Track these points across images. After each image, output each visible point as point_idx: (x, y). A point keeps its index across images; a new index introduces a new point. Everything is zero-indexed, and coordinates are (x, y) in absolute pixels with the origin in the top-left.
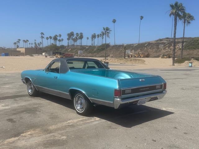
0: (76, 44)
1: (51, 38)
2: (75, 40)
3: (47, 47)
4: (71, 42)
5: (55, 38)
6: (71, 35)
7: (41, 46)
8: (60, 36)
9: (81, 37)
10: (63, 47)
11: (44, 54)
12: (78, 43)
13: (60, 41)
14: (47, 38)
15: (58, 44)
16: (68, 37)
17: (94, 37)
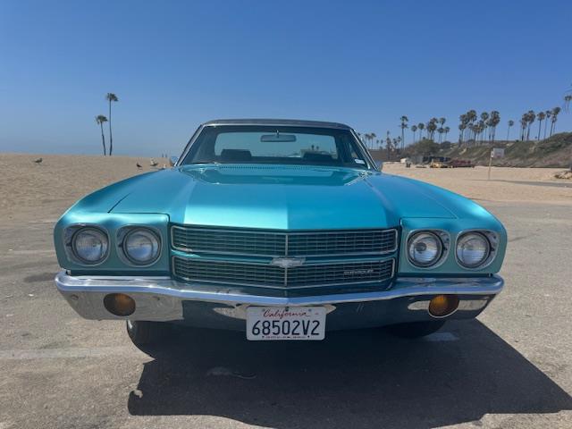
0: (478, 138)
1: (421, 126)
2: (478, 129)
3: (411, 147)
4: (468, 134)
5: (432, 127)
6: (468, 118)
7: (399, 146)
8: (443, 121)
9: (495, 122)
10: (446, 145)
11: (403, 160)
12: (485, 135)
13: (441, 131)
14: (414, 129)
15: (438, 138)
16: (461, 123)
17: (529, 118)
